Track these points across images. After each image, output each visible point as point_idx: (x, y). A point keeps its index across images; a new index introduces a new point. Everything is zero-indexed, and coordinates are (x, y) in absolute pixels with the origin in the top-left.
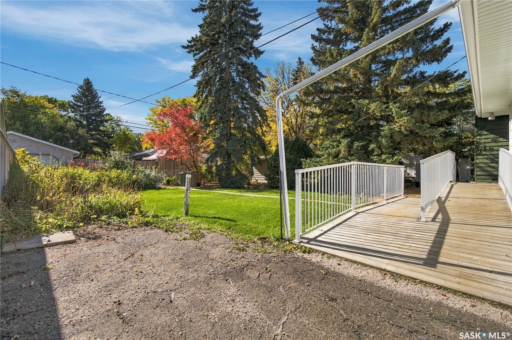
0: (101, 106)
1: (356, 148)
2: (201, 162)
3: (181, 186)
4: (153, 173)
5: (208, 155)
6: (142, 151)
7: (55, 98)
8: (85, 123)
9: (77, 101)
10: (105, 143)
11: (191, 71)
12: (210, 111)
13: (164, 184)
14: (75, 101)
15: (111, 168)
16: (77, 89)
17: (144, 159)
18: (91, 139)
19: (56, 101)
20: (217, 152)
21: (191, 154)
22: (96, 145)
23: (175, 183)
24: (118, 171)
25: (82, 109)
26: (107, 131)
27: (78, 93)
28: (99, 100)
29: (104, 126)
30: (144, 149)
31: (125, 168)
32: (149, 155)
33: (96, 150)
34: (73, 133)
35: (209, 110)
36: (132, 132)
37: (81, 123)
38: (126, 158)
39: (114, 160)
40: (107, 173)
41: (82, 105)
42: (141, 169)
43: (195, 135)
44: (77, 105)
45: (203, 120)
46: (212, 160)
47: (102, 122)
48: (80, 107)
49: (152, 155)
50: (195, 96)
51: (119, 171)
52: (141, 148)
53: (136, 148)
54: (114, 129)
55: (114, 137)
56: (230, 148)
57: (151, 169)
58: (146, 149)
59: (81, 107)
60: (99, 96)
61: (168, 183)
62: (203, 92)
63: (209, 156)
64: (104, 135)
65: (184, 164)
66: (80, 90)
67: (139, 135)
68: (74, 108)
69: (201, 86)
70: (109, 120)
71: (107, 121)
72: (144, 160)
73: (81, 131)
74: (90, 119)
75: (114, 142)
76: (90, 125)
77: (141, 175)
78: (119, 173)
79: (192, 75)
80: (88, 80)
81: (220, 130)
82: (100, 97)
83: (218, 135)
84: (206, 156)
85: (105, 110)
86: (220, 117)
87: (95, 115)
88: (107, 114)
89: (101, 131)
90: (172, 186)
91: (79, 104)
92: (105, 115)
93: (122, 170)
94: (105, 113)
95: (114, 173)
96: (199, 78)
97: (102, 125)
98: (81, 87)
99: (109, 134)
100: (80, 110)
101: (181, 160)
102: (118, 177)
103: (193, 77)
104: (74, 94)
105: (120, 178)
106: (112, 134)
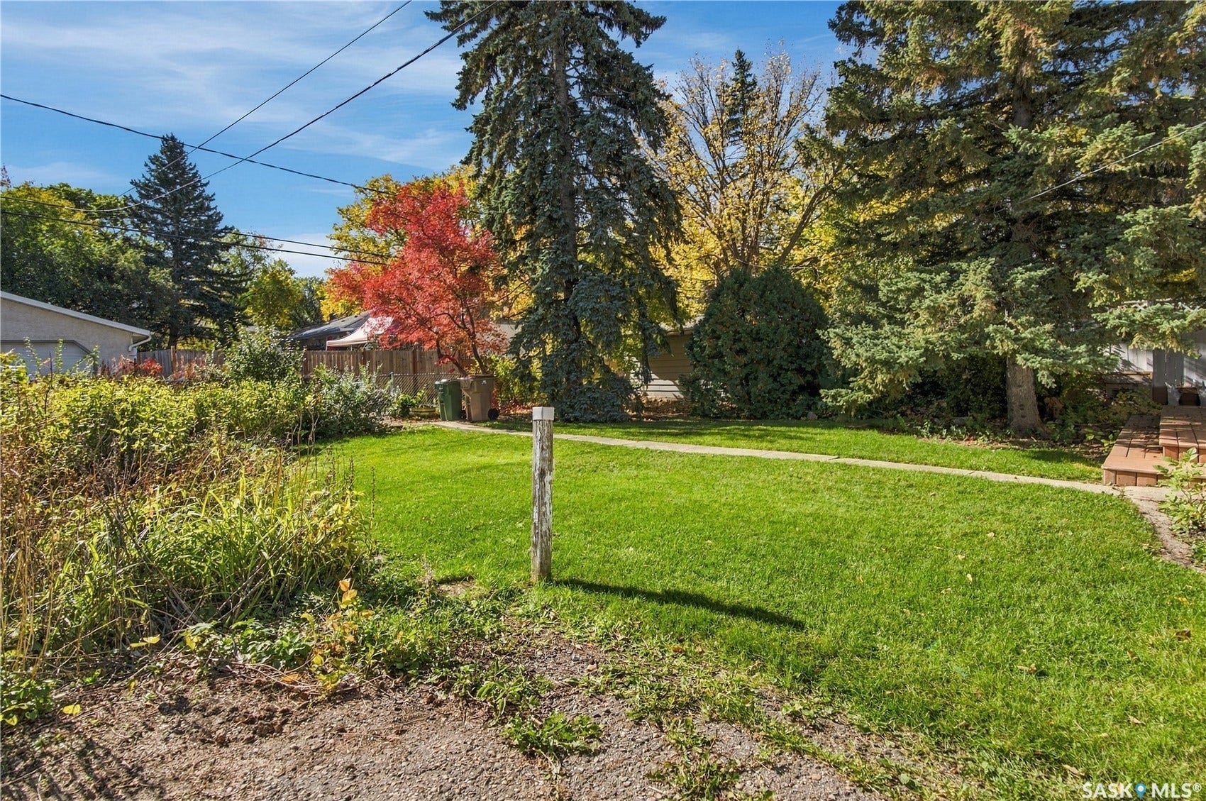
0: (209, 209)
1: (1021, 289)
2: (496, 348)
3: (444, 420)
4: (364, 387)
5: (516, 328)
6: (322, 323)
7: (87, 190)
8: (169, 254)
9: (147, 197)
10: (223, 305)
11: (457, 88)
12: (517, 199)
13: (394, 416)
14: (142, 196)
15: (239, 377)
16: (146, 165)
17: (329, 343)
18: (188, 297)
19: (90, 197)
20: (543, 318)
21: (465, 328)
22: (201, 312)
23: (424, 411)
24: (260, 383)
25: (160, 218)
26: (228, 274)
27: (148, 176)
28: (204, 191)
29: (219, 261)
30: (325, 318)
31: (282, 374)
32: (343, 334)
33: (203, 324)
34: (138, 282)
35: (513, 195)
36: (295, 275)
37: (160, 254)
38: (282, 344)
39: (247, 351)
40: (228, 392)
41: (159, 206)
42: (326, 373)
43: (473, 271)
44: (147, 208)
45: (496, 227)
46: (530, 342)
47: (213, 249)
48: (154, 211)
49: (352, 332)
50: (467, 162)
51: (264, 385)
52: (318, 314)
53: (306, 316)
54: (247, 267)
55: (247, 290)
56: (581, 304)
57: (357, 372)
58: (332, 317)
59: (159, 211)
60: (204, 182)
61: (405, 411)
62: (493, 145)
63: (519, 329)
64: (222, 284)
65: (448, 356)
66: (153, 167)
67: (311, 283)
68: (140, 216)
69: (488, 128)
70: (234, 244)
71: (227, 247)
72: (330, 348)
73: (160, 276)
74: (183, 244)
75: (248, 303)
76: (182, 259)
77: (328, 394)
78: (262, 392)
79: (458, 97)
80: (173, 138)
81: (549, 253)
82: (206, 185)
83: (541, 269)
84: (509, 332)
85: (220, 219)
86: (548, 214)
87: (195, 232)
88: (226, 228)
89: (213, 273)
90: (417, 420)
91: (151, 203)
92: (221, 231)
93: (272, 379)
94: (221, 226)
95: (248, 393)
96: (477, 106)
97: (215, 259)
98: (154, 160)
99: (235, 282)
100: (154, 221)
101: (438, 345)
102: (260, 405)
103: (460, 105)
104: (138, 178)
105: (266, 406)
106: (241, 281)
